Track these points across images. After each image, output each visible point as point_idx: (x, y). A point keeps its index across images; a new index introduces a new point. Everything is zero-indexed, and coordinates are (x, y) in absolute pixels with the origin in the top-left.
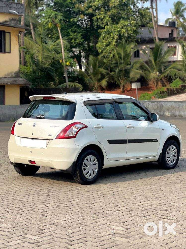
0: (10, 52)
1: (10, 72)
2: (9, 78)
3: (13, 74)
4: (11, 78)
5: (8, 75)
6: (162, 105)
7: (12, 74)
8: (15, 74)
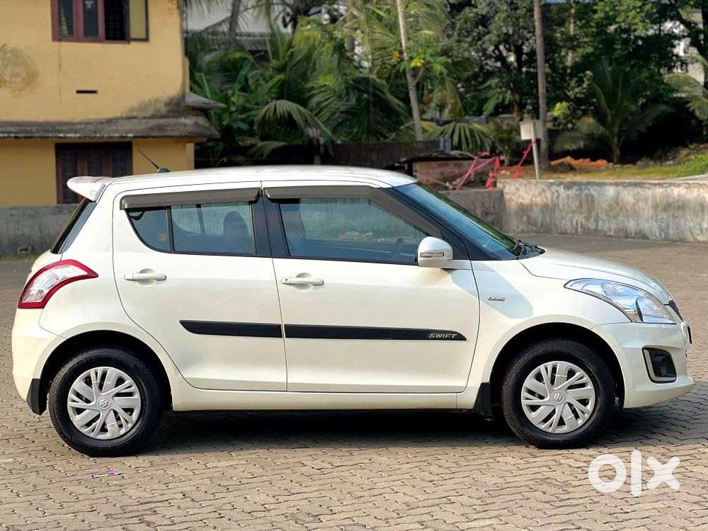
0: (146, 39)
1: (150, 101)
2: (144, 118)
3: (162, 105)
4: (153, 117)
5: (142, 108)
6: (593, 196)
7: (158, 105)
8: (167, 104)
